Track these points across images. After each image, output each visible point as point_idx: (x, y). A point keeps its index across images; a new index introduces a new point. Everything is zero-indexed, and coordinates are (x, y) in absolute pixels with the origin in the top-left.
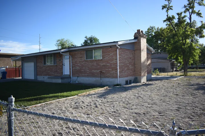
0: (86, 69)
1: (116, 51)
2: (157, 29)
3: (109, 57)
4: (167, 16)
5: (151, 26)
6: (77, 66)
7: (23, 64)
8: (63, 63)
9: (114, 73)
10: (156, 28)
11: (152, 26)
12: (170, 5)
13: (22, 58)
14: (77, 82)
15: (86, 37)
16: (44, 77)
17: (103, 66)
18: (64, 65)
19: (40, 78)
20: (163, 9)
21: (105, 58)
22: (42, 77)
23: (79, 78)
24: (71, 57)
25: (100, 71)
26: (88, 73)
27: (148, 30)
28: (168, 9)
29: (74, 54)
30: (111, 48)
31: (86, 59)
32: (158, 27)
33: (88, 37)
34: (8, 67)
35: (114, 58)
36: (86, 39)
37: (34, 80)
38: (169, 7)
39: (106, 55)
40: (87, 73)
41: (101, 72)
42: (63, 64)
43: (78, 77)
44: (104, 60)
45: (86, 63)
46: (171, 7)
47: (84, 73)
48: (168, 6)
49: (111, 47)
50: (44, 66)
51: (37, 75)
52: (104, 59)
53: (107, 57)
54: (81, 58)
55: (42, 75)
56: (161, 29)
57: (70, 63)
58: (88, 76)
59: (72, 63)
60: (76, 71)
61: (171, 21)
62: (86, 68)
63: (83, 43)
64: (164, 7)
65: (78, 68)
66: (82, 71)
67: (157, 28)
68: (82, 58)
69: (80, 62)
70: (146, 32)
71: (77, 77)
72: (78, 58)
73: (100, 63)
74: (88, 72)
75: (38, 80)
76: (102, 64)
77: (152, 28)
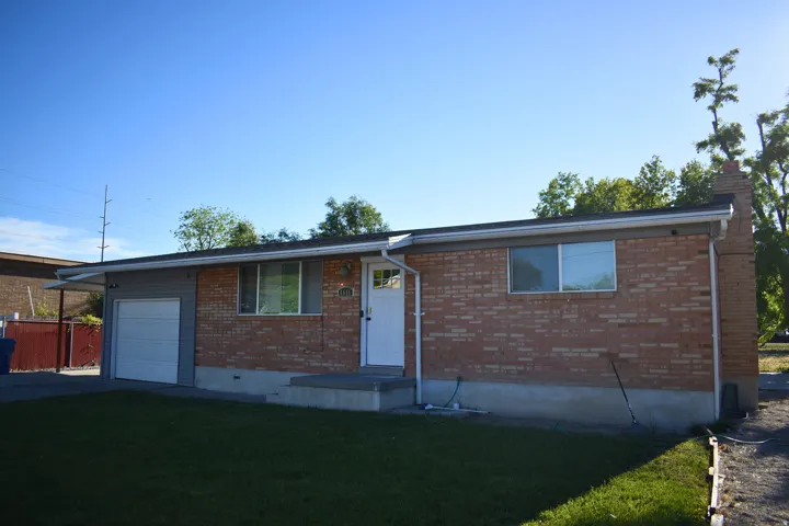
0: (515, 340)
1: (701, 252)
2: (585, 186)
3: (659, 284)
4: (715, 124)
5: (563, 172)
6: (453, 322)
7: (115, 304)
8: (363, 309)
9: (692, 364)
10: (582, 182)
11: (566, 172)
12: (727, 83)
13: (107, 274)
14: (456, 406)
15: (330, 204)
16: (237, 372)
17: (620, 325)
18: (369, 319)
19: (216, 380)
20: (697, 95)
21: (634, 285)
22: (231, 372)
23: (463, 384)
24: (418, 279)
25: (602, 354)
26: (524, 363)
27: (551, 186)
28: (718, 99)
29: (437, 263)
30: (672, 238)
31: (515, 288)
32: (592, 179)
33: (339, 203)
34: (17, 316)
35: (694, 289)
36: (330, 210)
37: (173, 386)
38: (721, 90)
39: (644, 270)
40: (520, 363)
41: (611, 358)
42: (361, 314)
43: (460, 379)
44: (632, 295)
45: (514, 312)
46: (731, 88)
47: (501, 363)
48: (716, 87)
49: (674, 233)
50: (244, 320)
51: (195, 365)
52: (633, 290)
53: (647, 281)
54: (477, 282)
55: (224, 365)
56: (601, 186)
57: (409, 310)
58: (525, 377)
59: (421, 306)
60: (449, 348)
61: (732, 146)
62: (513, 335)
63: (321, 228)
64: (701, 90)
65: (457, 334)
66: (486, 349)
67: (587, 182)
68: (487, 286)
69: (473, 303)
70: (541, 195)
71: (456, 383)
72: (460, 283)
73: (607, 311)
74: (525, 354)
75: (200, 386)
76: (613, 319)
77: (567, 180)
